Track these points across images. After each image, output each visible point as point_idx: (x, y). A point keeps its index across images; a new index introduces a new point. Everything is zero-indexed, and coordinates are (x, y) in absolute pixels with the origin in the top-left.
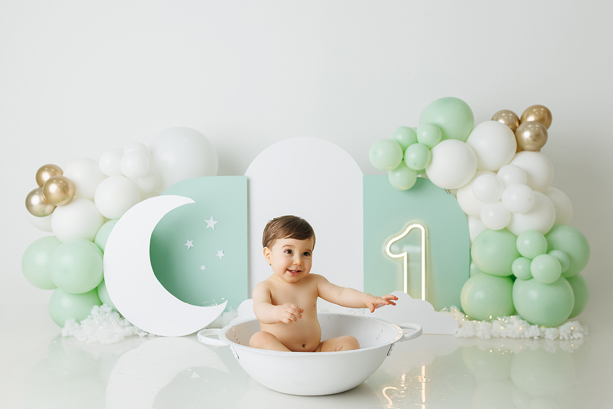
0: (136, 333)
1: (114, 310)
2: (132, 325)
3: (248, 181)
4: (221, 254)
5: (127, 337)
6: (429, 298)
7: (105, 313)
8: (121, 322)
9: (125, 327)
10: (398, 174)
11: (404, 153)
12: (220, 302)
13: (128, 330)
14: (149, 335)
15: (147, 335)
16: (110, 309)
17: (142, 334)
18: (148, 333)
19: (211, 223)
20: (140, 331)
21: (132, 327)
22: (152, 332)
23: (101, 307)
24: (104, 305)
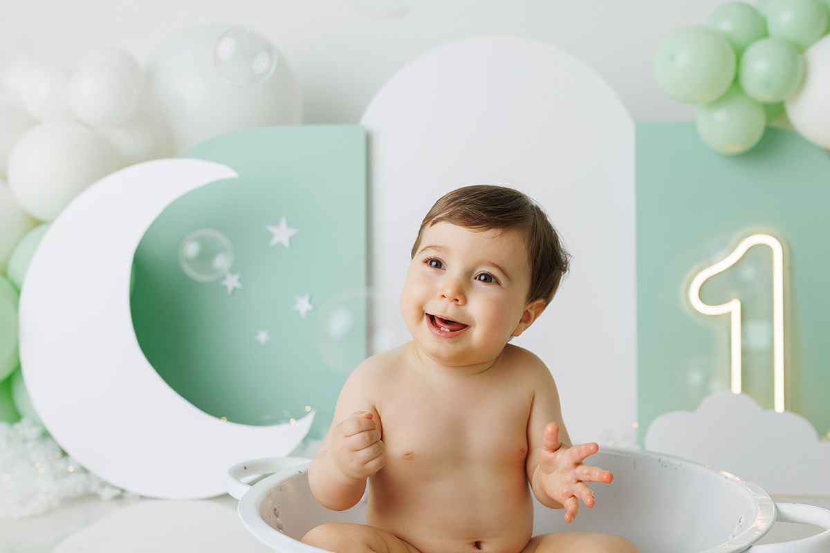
0: (94, 488)
1: (46, 435)
2: (85, 471)
3: (368, 139)
4: (303, 305)
5: (70, 501)
6: (792, 404)
7: (25, 441)
8: (60, 465)
9: (67, 474)
10: (721, 116)
11: (738, 62)
12: (299, 415)
13: (74, 484)
14: (125, 495)
15: (121, 496)
16: (33, 433)
17: (107, 493)
18: (123, 491)
19: (282, 234)
20: (104, 484)
21: (82, 476)
22: (133, 487)
23: (17, 426)
24: (25, 422)
